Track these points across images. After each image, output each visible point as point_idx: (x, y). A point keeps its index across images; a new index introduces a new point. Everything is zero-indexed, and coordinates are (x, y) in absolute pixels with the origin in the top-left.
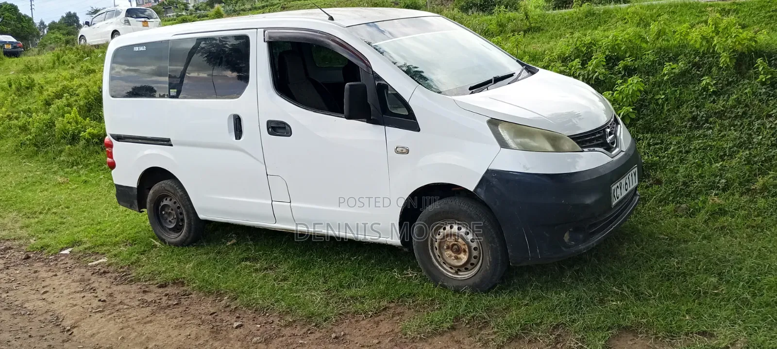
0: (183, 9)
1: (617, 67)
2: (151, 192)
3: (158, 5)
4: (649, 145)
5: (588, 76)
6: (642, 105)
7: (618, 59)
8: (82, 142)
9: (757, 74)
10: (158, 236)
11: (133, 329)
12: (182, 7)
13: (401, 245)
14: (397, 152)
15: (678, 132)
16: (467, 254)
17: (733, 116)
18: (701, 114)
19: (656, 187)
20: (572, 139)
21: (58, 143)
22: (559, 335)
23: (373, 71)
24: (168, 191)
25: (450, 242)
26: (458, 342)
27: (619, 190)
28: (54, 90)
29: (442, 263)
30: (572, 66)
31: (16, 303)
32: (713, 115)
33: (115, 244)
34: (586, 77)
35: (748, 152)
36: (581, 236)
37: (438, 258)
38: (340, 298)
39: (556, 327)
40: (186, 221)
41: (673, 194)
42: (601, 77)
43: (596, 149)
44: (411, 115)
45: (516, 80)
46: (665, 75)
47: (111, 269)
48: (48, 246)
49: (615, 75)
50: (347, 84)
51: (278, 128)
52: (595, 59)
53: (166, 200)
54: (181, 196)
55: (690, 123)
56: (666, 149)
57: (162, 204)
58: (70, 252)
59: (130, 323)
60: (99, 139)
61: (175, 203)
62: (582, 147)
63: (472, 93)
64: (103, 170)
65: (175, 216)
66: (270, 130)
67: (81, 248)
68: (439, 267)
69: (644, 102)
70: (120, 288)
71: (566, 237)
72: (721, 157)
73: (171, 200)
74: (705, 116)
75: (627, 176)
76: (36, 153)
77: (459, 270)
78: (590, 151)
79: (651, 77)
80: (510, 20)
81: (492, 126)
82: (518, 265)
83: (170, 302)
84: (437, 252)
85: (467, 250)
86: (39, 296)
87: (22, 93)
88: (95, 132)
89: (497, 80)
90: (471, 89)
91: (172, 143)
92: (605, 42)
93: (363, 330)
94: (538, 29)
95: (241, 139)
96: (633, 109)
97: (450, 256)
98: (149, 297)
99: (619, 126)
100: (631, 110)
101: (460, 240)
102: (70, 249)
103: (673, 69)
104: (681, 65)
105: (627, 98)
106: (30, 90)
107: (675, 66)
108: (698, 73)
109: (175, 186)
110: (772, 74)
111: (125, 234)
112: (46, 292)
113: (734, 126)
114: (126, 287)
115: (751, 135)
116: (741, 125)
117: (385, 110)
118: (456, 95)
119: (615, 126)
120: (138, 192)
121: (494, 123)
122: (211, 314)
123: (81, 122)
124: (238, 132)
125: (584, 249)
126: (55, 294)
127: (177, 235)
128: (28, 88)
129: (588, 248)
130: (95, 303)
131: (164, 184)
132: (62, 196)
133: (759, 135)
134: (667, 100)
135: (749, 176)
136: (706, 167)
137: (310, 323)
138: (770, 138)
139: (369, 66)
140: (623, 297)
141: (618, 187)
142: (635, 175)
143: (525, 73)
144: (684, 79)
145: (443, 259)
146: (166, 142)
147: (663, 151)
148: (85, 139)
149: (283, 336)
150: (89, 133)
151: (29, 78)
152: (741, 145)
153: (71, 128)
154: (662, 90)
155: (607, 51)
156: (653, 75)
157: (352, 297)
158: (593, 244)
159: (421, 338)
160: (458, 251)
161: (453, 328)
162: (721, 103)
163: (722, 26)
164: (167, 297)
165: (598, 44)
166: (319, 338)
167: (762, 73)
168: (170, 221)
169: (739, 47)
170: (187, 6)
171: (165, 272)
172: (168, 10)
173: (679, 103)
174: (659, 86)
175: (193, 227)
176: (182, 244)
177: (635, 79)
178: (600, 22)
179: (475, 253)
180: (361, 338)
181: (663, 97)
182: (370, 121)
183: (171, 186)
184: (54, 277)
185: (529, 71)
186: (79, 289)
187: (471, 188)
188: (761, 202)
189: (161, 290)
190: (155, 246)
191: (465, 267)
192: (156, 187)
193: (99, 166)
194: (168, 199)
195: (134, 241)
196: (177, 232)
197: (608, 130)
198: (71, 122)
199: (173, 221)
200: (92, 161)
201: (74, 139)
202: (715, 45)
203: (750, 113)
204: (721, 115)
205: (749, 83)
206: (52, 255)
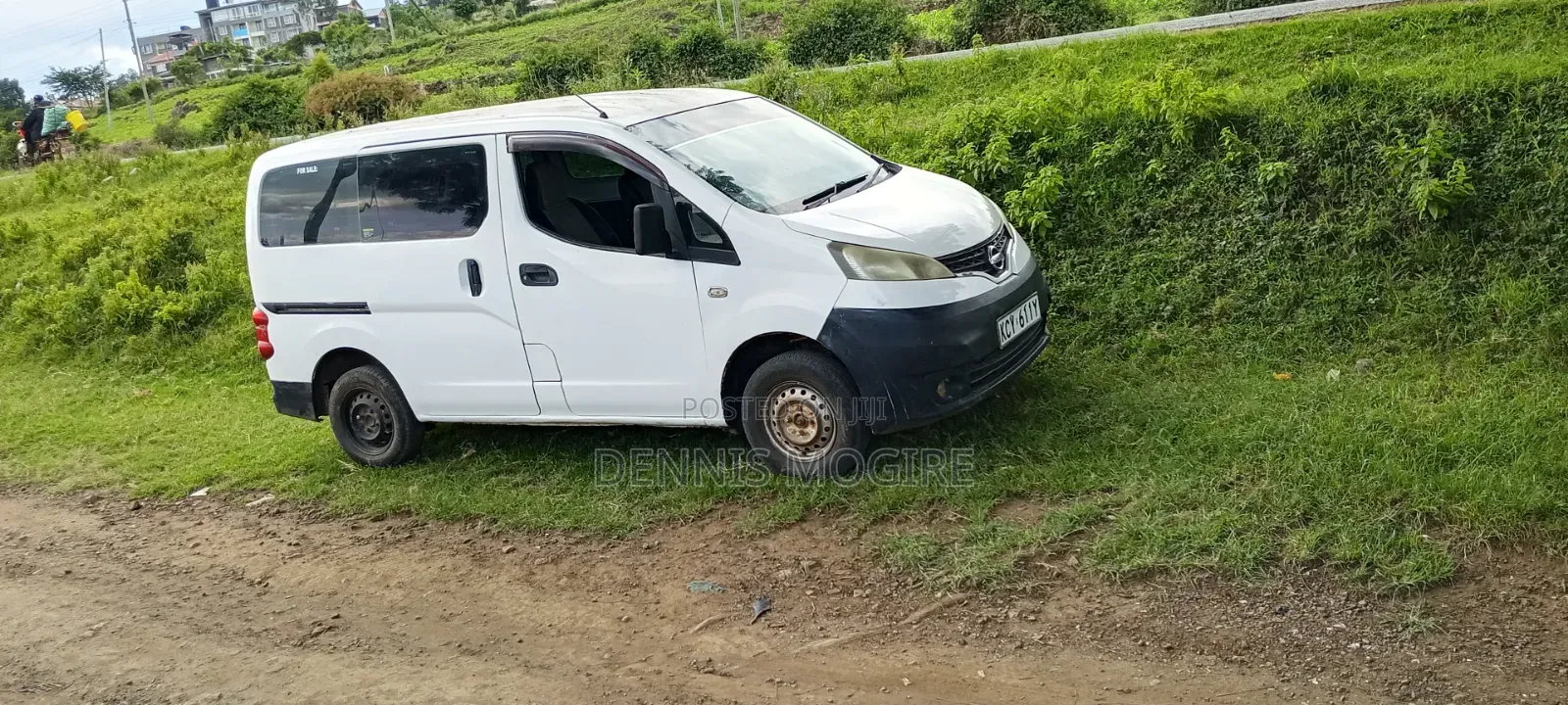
0: (240, 60)
1: (1030, 152)
2: (336, 387)
3: (187, 54)
4: (1073, 265)
5: (986, 168)
6: (1065, 206)
7: (1033, 138)
8: (157, 328)
9: (1223, 151)
10: (349, 454)
11: (358, 569)
12: (239, 55)
13: (726, 425)
14: (712, 296)
15: (1113, 244)
16: (816, 426)
17: (1188, 214)
18: (1145, 216)
19: (1080, 325)
20: (940, 261)
21: (109, 332)
22: (935, 511)
23: (670, 187)
24: (363, 382)
25: (792, 412)
26: (810, 534)
27: (1010, 326)
28: (79, 240)
29: (784, 443)
30: (963, 154)
31: (157, 562)
32: (1161, 215)
33: (280, 475)
34: (984, 170)
35: (1204, 265)
36: (960, 388)
37: (778, 436)
38: (646, 506)
39: (931, 503)
40: (396, 426)
41: (1102, 332)
42: (1005, 170)
43: (975, 273)
44: (727, 244)
45: (870, 185)
46: (1096, 160)
47: (287, 507)
48: (166, 488)
49: (1028, 163)
50: (637, 208)
51: (537, 275)
52: (994, 141)
53: (361, 397)
54: (386, 388)
55: (1130, 229)
56: (1096, 270)
57: (355, 404)
58: (208, 493)
59: (351, 564)
60: (186, 320)
61: (376, 400)
62: (954, 272)
63: (807, 208)
64: (204, 372)
65: (377, 422)
66: (525, 278)
67: (223, 485)
68: (781, 449)
69: (1067, 202)
70: (314, 527)
71: (941, 390)
72: (1170, 275)
73: (369, 397)
74: (1150, 217)
75: (1022, 307)
76: (70, 354)
77: (807, 450)
78: (965, 276)
79: (1077, 165)
80: (874, 76)
81: (834, 251)
82: (883, 433)
83: (398, 537)
84: (776, 429)
85: (815, 420)
86: (187, 551)
87: (9, 251)
88: (179, 308)
89: (841, 187)
90: (805, 202)
91: (370, 309)
92: (1011, 113)
93: (683, 538)
94: (921, 91)
95: (481, 295)
96: (1048, 215)
97: (794, 432)
98: (364, 534)
99: (1011, 240)
100: (1046, 217)
101: (805, 408)
102: (207, 489)
103: (1107, 150)
104: (1118, 145)
105: (1041, 199)
106: (23, 244)
107: (1108, 146)
108: (1143, 154)
109: (375, 375)
110: (1244, 149)
111: (289, 460)
112: (197, 545)
113: (1189, 229)
114: (323, 526)
115: (1212, 240)
116: (1199, 227)
117: (689, 239)
118: (786, 212)
119: (1005, 241)
120: (313, 389)
121: (836, 247)
122: (466, 542)
123: (147, 294)
124: (476, 285)
125: (965, 405)
126: (214, 546)
127: (383, 449)
128: (18, 241)
129: (971, 402)
130: (284, 549)
131: (359, 373)
132: (153, 416)
133: (1222, 240)
134: (1099, 197)
135: (1204, 298)
136: (1147, 292)
137: (609, 536)
138: (1236, 242)
139: (663, 180)
140: (1017, 461)
141: (1007, 321)
142: (1035, 305)
143: (884, 173)
144: (1123, 165)
145: (785, 436)
146: (361, 308)
147: (1091, 272)
148: (161, 322)
149: (575, 554)
150: (169, 312)
151: (18, 223)
152: (1198, 256)
153: (132, 305)
154: (1093, 183)
155: (1015, 127)
156: (1080, 162)
157: (664, 502)
158: (978, 398)
159: (761, 535)
160: (804, 424)
161: (802, 520)
162: (1173, 197)
163: (1174, 82)
164: (390, 532)
165: (1002, 118)
166: (626, 551)
167: (1230, 148)
168: (369, 430)
169: (1200, 112)
170: (247, 52)
171: (376, 501)
172: (209, 64)
173: (1117, 200)
174: (1088, 178)
175: (408, 434)
176: (393, 462)
177: (1048, 171)
178: (1015, 76)
179: (826, 424)
180: (682, 544)
181: (1093, 193)
182: (670, 255)
183: (369, 375)
184: (198, 527)
185: (888, 171)
186: (247, 536)
187: (814, 336)
188: (1217, 332)
189: (378, 524)
190: (349, 471)
191: (814, 444)
192: (344, 379)
193: (195, 366)
194: (365, 396)
195: (309, 468)
196: (383, 445)
197: (992, 247)
198: (130, 295)
199: (373, 429)
200: (181, 359)
201: (141, 323)
202: (1165, 112)
203: (1212, 208)
204: (1171, 215)
205: (1212, 166)
206: (178, 500)
